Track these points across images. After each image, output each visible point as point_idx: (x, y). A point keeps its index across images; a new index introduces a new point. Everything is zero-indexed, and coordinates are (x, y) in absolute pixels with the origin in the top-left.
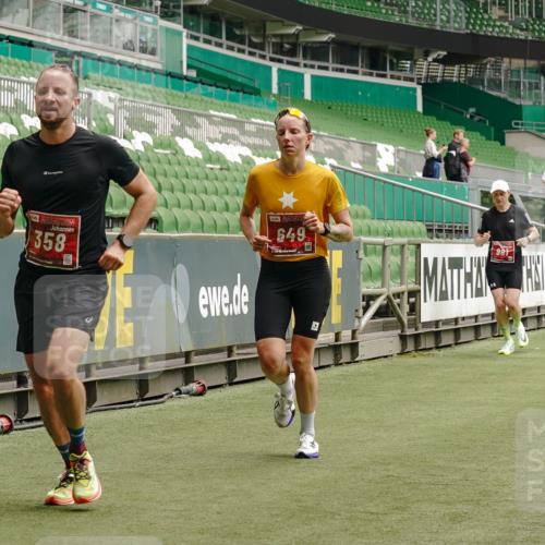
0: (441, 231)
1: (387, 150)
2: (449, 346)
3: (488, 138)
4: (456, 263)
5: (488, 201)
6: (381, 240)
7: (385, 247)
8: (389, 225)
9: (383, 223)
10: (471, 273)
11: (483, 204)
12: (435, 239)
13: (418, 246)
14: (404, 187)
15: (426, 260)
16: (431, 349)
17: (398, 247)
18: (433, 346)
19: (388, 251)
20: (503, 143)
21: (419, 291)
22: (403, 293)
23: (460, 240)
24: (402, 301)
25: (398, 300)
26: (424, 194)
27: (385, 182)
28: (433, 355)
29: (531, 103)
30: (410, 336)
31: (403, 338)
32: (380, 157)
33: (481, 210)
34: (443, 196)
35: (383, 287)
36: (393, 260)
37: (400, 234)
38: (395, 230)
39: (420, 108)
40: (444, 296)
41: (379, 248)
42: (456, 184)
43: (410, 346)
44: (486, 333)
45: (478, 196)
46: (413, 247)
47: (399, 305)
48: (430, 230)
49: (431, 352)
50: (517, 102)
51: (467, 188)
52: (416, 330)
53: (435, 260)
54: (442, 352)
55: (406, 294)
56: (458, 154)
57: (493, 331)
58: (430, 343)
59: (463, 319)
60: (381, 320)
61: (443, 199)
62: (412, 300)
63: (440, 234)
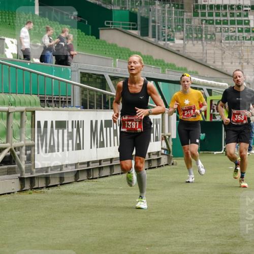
0: (50, 101)
1: (12, 43)
2: (56, 186)
3: (87, 34)
4: (61, 125)
5: (85, 79)
6: (6, 108)
7: (8, 113)
8: (13, 97)
9: (8, 96)
10: (72, 132)
11: (82, 82)
12: (46, 108)
13: (33, 113)
14: (24, 70)
15: (39, 122)
16: (42, 188)
17: (19, 113)
18: (44, 185)
19: (11, 116)
20: (98, 37)
21: (34, 146)
22: (22, 147)
23: (65, 108)
24: (21, 153)
25: (18, 152)
26: (38, 74)
27: (10, 66)
28: (44, 192)
29: (118, 8)
30: (27, 178)
31: (22, 180)
32: (7, 48)
33: (81, 87)
34: (53, 76)
35: (7, 143)
36: (15, 122)
37: (20, 104)
38: (17, 100)
39: (37, 12)
40: (52, 149)
41: (5, 114)
42: (63, 68)
43: (27, 186)
44: (83, 176)
45: (78, 76)
46: (29, 114)
47: (19, 156)
48: (42, 101)
49: (42, 190)
50: (109, 7)
51: (70, 70)
52: (31, 174)
53: (46, 123)
54: (51, 190)
55: (24, 148)
56: (66, 45)
57: (89, 175)
58: (42, 183)
59: (66, 166)
60: (6, 167)
61: (52, 78)
62: (28, 152)
63: (50, 104)
